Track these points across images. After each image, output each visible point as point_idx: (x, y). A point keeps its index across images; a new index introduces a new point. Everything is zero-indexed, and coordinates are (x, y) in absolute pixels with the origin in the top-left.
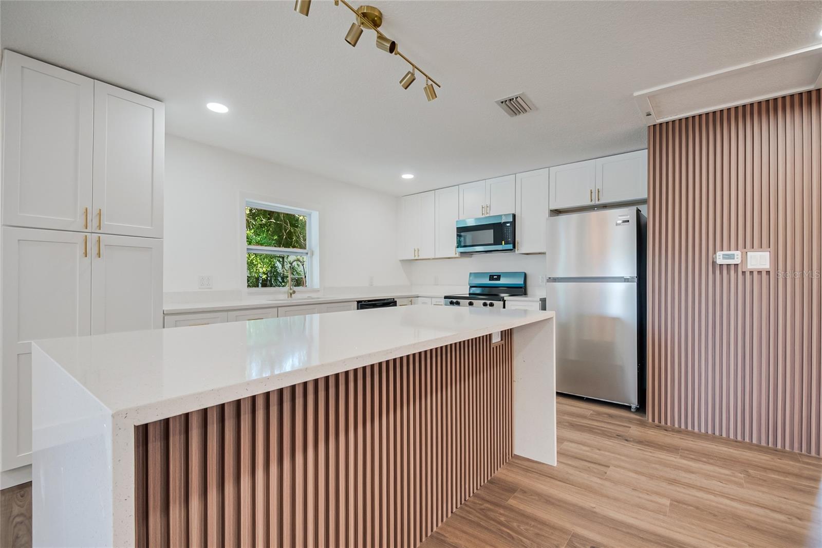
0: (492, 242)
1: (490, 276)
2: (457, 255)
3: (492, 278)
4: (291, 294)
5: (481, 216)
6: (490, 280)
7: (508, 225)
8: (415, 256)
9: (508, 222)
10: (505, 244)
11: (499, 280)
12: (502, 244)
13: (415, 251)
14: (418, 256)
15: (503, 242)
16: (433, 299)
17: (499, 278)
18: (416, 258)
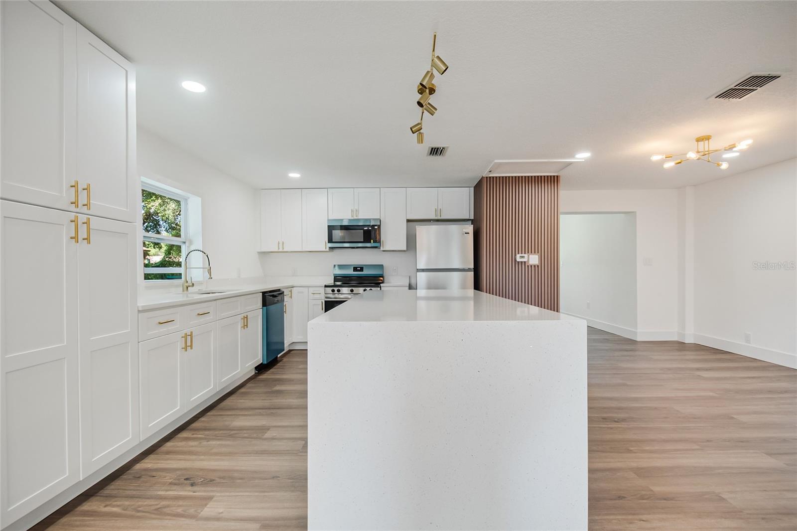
0: (362, 240)
1: (354, 268)
2: (327, 249)
3: (355, 269)
4: (187, 288)
5: (351, 218)
6: (354, 271)
7: (376, 227)
8: (279, 249)
9: (376, 226)
10: (373, 242)
11: (363, 271)
12: (371, 242)
13: (279, 243)
14: (283, 249)
15: (372, 241)
16: (310, 289)
17: (362, 269)
18: (281, 250)
